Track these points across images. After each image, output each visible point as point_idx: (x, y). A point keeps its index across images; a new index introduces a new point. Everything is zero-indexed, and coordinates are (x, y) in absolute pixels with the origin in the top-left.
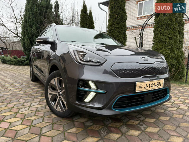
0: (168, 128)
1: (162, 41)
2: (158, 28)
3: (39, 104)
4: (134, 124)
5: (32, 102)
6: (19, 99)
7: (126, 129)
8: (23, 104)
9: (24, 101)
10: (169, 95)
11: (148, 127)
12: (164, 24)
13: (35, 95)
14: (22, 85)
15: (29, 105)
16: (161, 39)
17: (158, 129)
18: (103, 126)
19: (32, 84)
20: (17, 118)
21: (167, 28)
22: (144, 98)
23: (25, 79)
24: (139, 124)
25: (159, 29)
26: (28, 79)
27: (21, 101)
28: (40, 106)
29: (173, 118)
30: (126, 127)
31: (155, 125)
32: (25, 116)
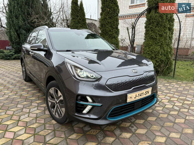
0: (154, 129)
1: (152, 38)
2: (149, 24)
3: (37, 109)
4: (126, 126)
5: (31, 107)
6: (17, 104)
7: (119, 132)
8: (22, 110)
9: (22, 107)
10: (156, 99)
11: (138, 129)
12: (155, 21)
13: (31, 98)
14: (16, 87)
15: (28, 110)
16: (152, 36)
17: (146, 130)
18: (100, 131)
19: (25, 85)
20: (20, 126)
21: (157, 25)
22: (134, 105)
23: (18, 79)
24: (130, 126)
25: (150, 26)
26: (20, 78)
27: (20, 107)
28: (40, 111)
29: (159, 118)
30: (119, 130)
31: (144, 126)
32: (27, 124)
